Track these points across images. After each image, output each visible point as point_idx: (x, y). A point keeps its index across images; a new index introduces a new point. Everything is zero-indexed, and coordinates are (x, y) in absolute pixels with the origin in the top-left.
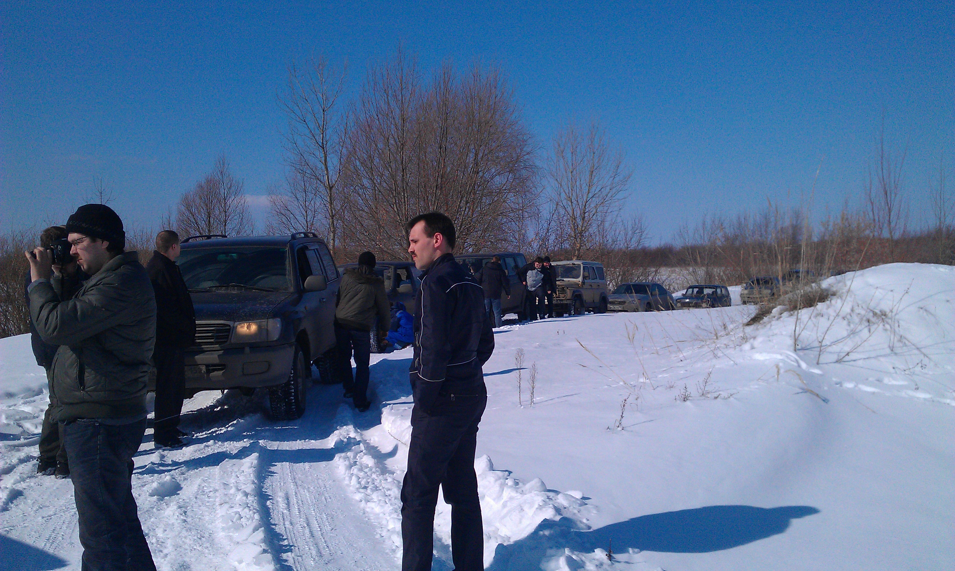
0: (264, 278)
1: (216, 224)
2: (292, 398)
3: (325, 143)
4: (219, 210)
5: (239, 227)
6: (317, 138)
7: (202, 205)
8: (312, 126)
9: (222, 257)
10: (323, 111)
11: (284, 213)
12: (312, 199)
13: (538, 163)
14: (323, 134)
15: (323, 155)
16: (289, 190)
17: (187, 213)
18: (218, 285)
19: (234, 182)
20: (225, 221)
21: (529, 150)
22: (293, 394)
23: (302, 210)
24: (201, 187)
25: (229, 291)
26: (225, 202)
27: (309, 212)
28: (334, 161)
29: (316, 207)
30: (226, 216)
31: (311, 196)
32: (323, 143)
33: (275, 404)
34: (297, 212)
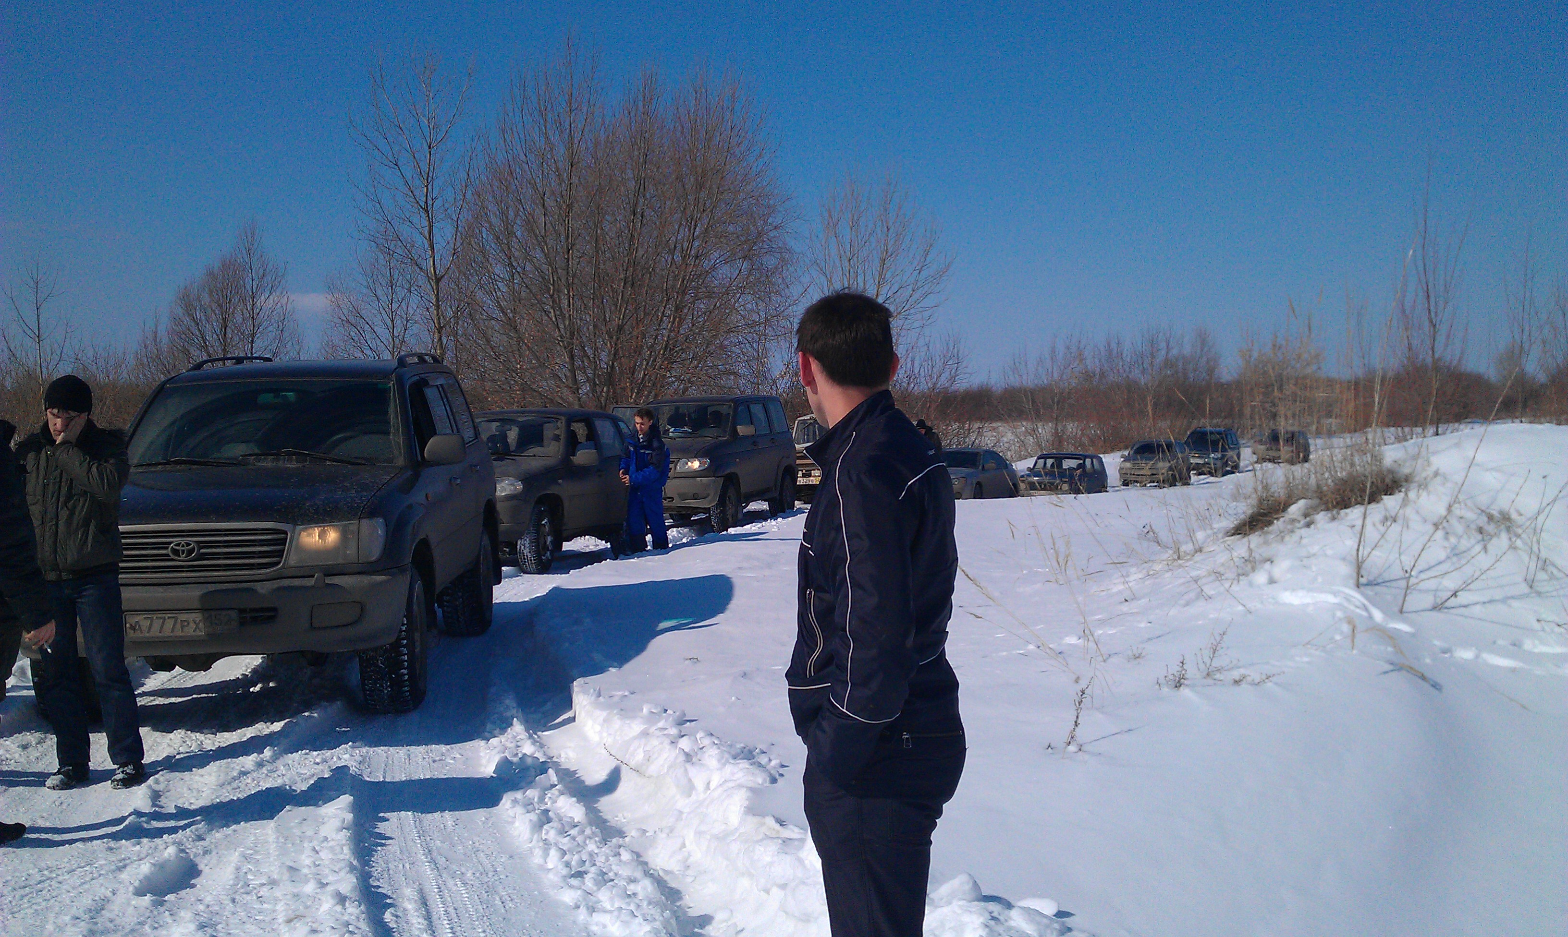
0: (345, 439)
1: (237, 339)
2: (405, 671)
3: (430, 202)
4: (243, 315)
5: (276, 345)
6: (417, 194)
7: (214, 306)
8: (409, 173)
9: (266, 398)
10: (430, 148)
11: (353, 322)
12: (403, 300)
13: (792, 243)
14: (427, 186)
15: (427, 223)
16: (365, 283)
17: (187, 320)
18: (257, 451)
19: (270, 266)
20: (253, 335)
21: (778, 221)
22: (406, 664)
23: (385, 316)
24: (211, 274)
25: (280, 464)
26: (253, 301)
27: (398, 322)
28: (444, 234)
29: (411, 311)
30: (254, 326)
31: (401, 293)
32: (426, 202)
33: (370, 684)
34: (377, 321)
